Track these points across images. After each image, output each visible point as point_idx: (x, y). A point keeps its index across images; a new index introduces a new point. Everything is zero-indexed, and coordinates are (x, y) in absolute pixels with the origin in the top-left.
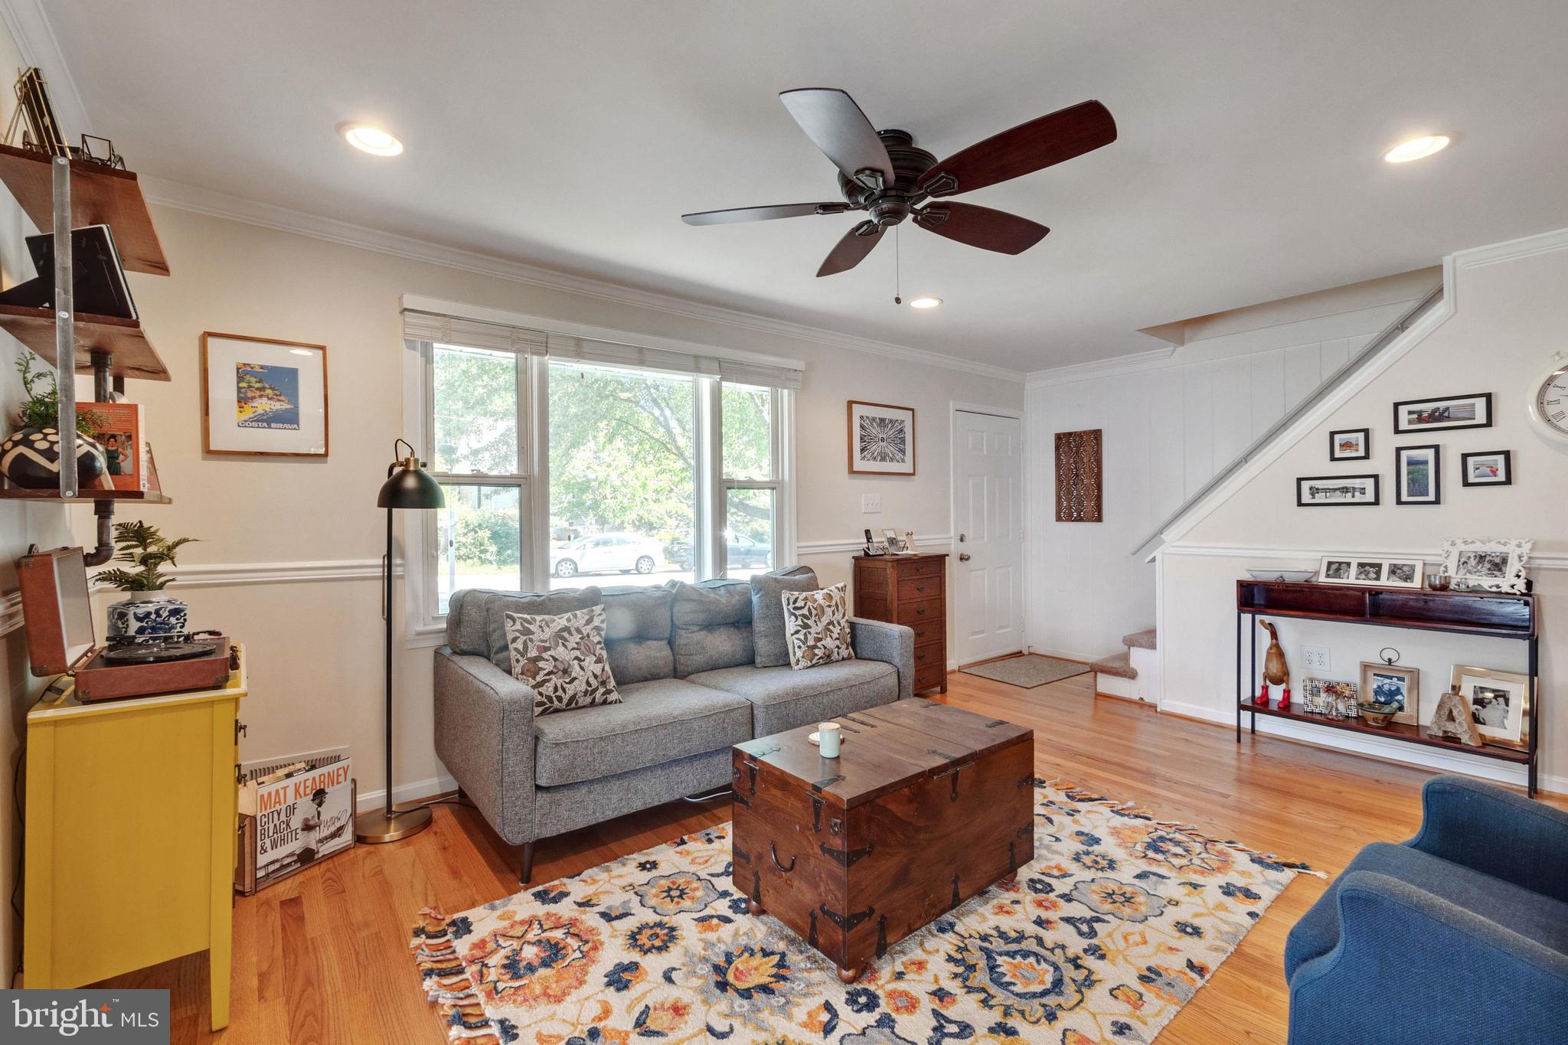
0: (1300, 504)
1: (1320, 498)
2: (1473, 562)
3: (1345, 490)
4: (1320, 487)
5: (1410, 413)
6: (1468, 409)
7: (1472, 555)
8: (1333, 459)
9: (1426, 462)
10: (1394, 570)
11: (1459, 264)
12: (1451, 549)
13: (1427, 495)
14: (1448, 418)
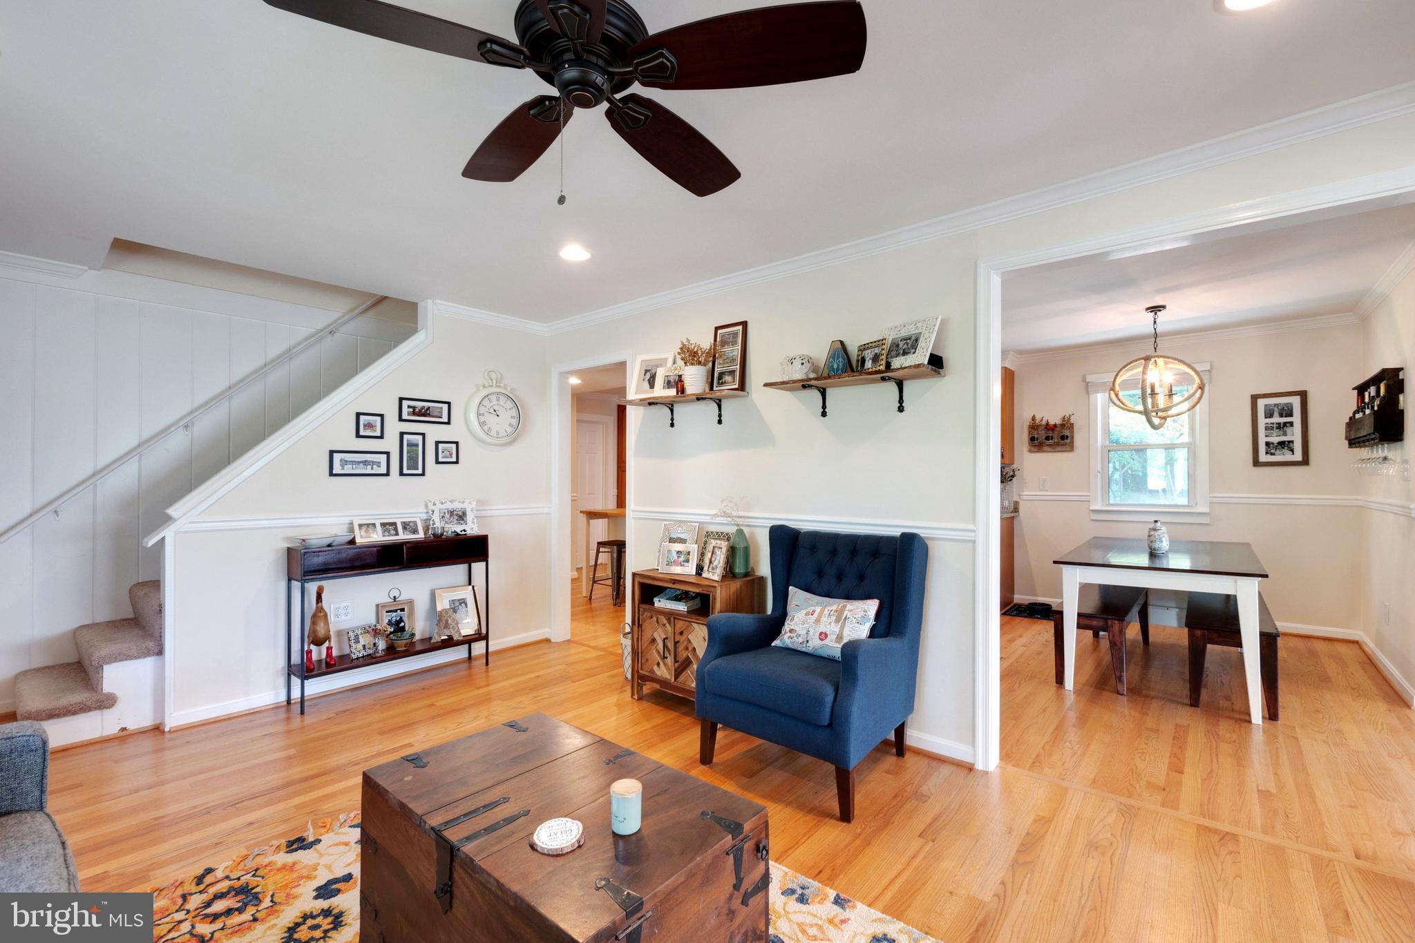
0: (331, 474)
1: (348, 469)
2: (447, 516)
3: (365, 463)
4: (349, 459)
5: (409, 407)
6: (439, 410)
7: (446, 511)
8: (358, 436)
9: (417, 445)
10: (405, 526)
11: (435, 311)
12: (434, 508)
13: (417, 469)
14: (429, 415)
